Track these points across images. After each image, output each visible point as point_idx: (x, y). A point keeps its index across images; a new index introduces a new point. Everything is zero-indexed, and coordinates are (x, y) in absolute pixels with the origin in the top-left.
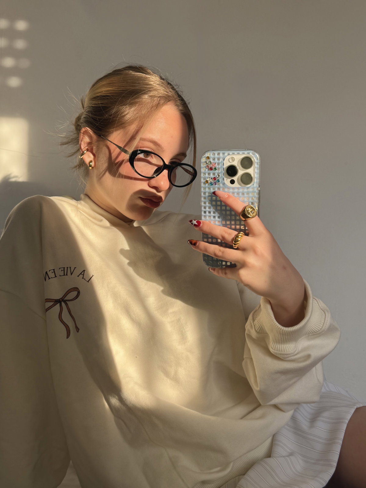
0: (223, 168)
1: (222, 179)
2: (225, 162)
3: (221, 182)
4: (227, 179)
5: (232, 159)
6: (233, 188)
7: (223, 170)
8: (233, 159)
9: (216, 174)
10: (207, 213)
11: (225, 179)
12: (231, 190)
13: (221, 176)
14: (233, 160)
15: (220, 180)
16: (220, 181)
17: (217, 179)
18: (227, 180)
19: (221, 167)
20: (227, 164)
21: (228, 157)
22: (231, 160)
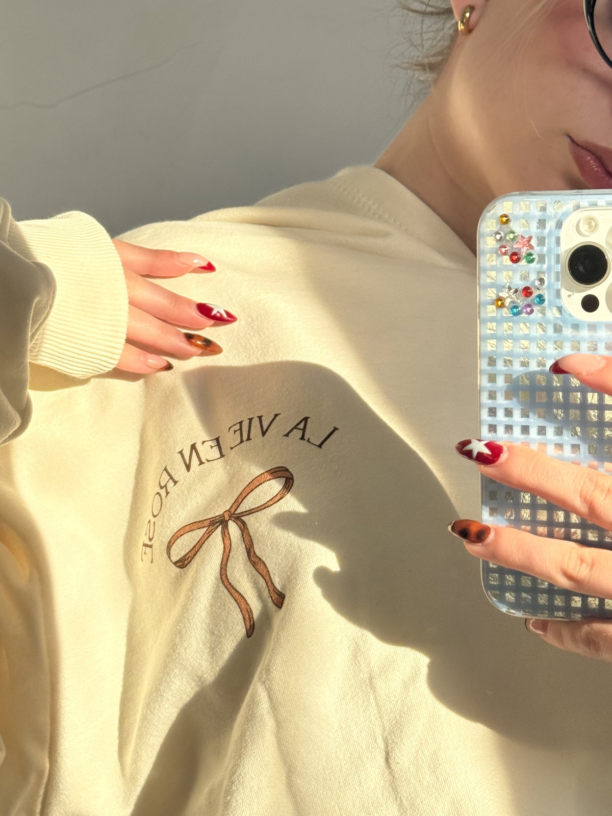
0: (558, 256)
1: (553, 293)
2: (563, 233)
3: (550, 304)
4: (570, 293)
5: (589, 224)
6: (593, 327)
7: (558, 262)
8: (592, 224)
9: (533, 277)
10: (500, 414)
11: (564, 293)
12: (585, 333)
13: (549, 283)
14: (590, 227)
15: (546, 297)
16: (546, 302)
17: (535, 293)
18: (569, 296)
19: (549, 251)
20: (570, 242)
21: (575, 217)
22: (586, 227)
